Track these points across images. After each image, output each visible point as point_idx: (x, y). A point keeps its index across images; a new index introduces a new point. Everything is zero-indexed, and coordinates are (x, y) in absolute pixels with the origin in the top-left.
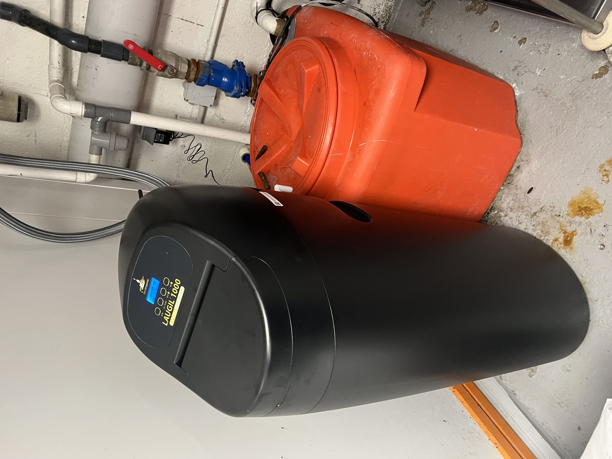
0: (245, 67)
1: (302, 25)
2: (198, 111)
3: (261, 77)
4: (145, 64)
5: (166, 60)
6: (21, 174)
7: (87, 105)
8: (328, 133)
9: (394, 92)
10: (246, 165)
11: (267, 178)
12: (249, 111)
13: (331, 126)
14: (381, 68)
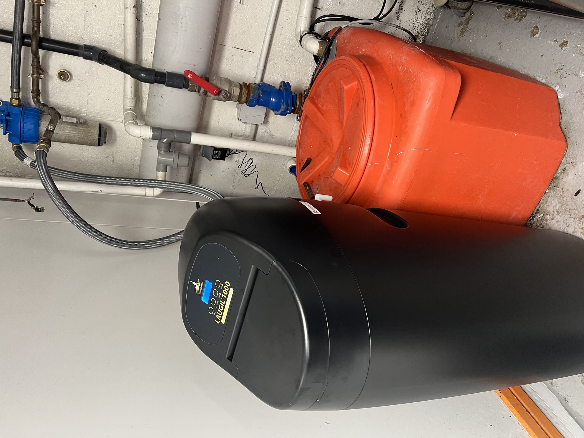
0: (291, 87)
1: (343, 45)
2: (250, 129)
3: (305, 95)
4: (202, 90)
5: (221, 85)
6: (101, 191)
7: (154, 129)
8: (366, 144)
9: (429, 103)
10: (293, 176)
11: (311, 188)
12: (296, 127)
13: (369, 138)
14: (416, 81)
